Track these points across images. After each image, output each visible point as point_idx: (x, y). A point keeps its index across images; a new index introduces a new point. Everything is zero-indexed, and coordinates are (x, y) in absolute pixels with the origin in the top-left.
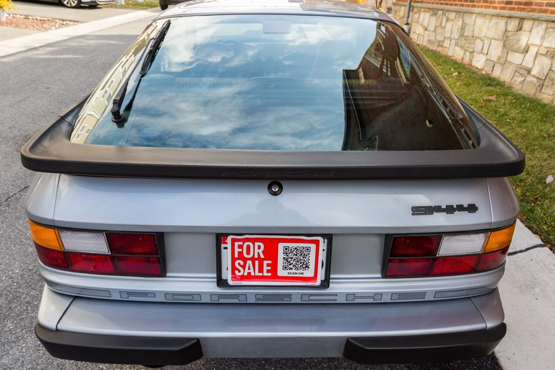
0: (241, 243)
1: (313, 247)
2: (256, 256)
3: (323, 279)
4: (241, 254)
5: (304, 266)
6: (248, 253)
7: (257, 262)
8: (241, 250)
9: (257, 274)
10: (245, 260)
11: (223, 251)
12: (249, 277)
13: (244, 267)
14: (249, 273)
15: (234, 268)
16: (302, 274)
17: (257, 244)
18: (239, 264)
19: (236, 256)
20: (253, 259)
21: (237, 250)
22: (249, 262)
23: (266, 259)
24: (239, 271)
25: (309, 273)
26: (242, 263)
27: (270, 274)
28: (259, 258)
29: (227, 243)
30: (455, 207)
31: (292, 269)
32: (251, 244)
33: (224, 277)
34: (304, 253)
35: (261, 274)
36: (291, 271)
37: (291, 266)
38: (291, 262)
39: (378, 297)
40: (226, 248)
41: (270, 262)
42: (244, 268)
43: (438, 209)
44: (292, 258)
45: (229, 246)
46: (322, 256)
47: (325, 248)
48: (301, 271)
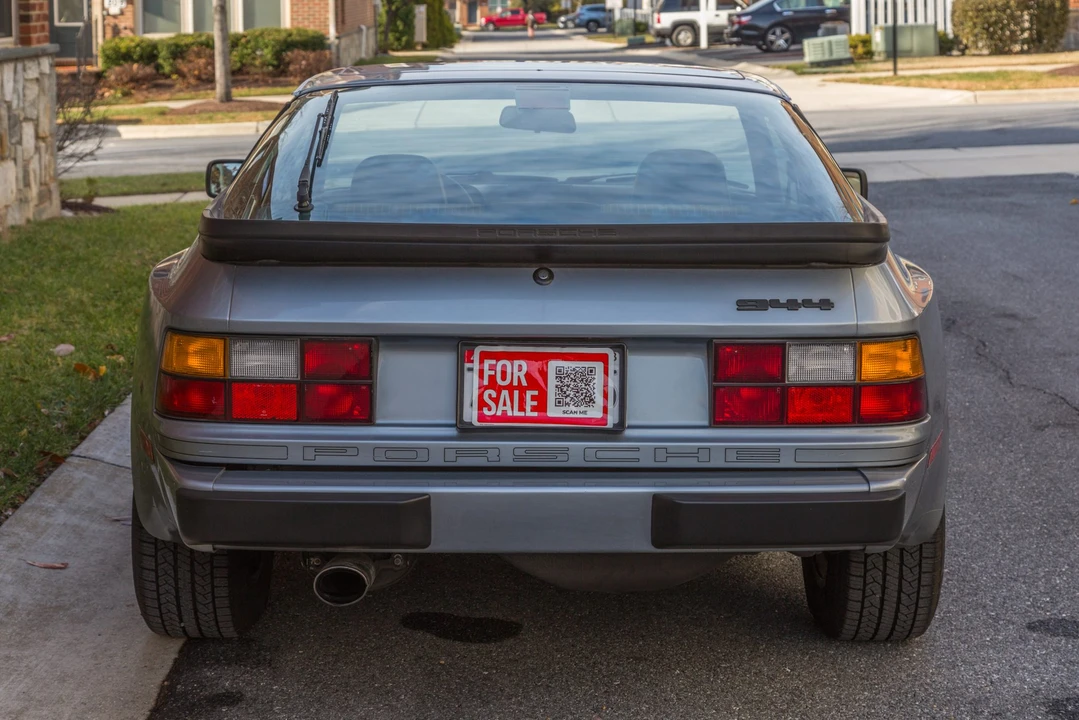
0: (493, 362)
1: (599, 366)
2: (515, 383)
3: (617, 422)
4: (492, 378)
5: (587, 399)
6: (504, 378)
7: (516, 393)
8: (492, 373)
9: (517, 413)
10: (499, 390)
11: (467, 375)
12: (504, 418)
13: (496, 401)
14: (504, 412)
15: (482, 404)
16: (585, 412)
17: (517, 363)
18: (490, 396)
19: (486, 382)
20: (510, 388)
21: (487, 373)
22: (505, 393)
23: (530, 387)
24: (490, 409)
25: (595, 413)
26: (494, 395)
27: (535, 414)
28: (520, 387)
29: (472, 362)
30: (800, 301)
31: (567, 404)
32: (507, 363)
33: (466, 418)
34: (586, 377)
35: (522, 414)
36: (566, 408)
37: (568, 400)
38: (568, 393)
39: (703, 455)
40: (471, 370)
41: (536, 393)
42: (497, 403)
43: (775, 304)
44: (568, 386)
45: (476, 366)
46: (613, 383)
47: (617, 369)
48: (582, 408)
